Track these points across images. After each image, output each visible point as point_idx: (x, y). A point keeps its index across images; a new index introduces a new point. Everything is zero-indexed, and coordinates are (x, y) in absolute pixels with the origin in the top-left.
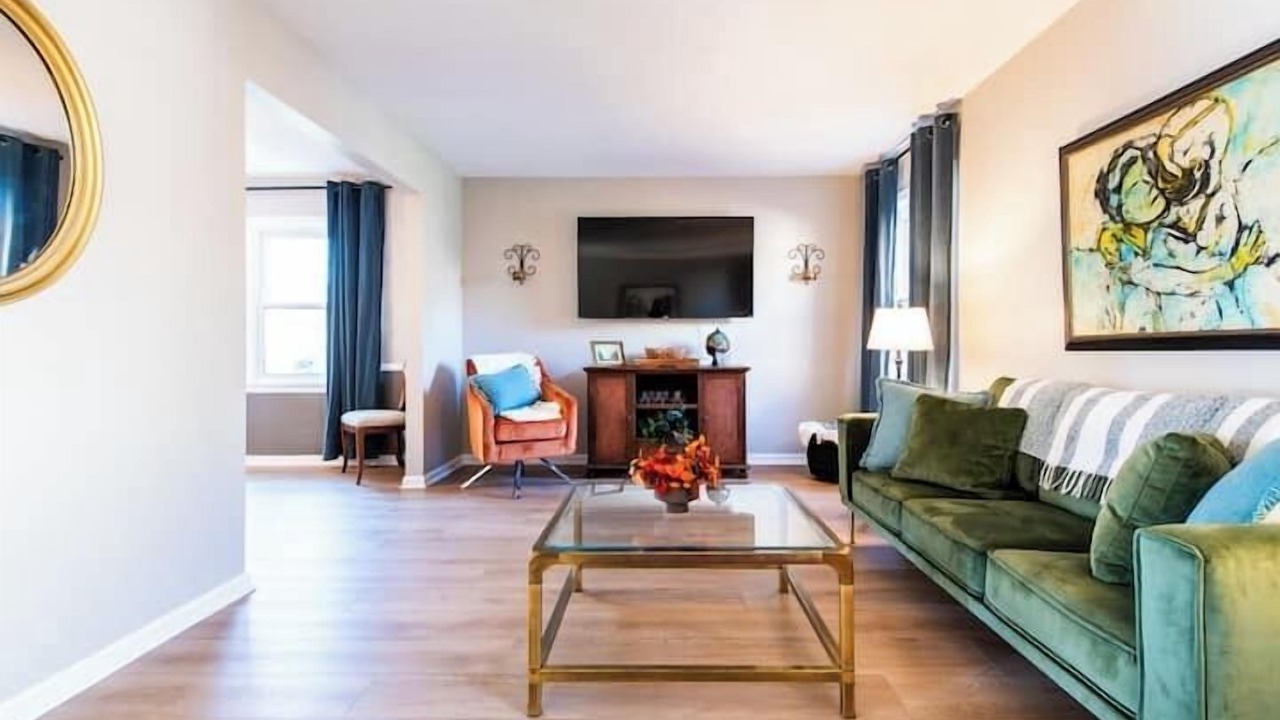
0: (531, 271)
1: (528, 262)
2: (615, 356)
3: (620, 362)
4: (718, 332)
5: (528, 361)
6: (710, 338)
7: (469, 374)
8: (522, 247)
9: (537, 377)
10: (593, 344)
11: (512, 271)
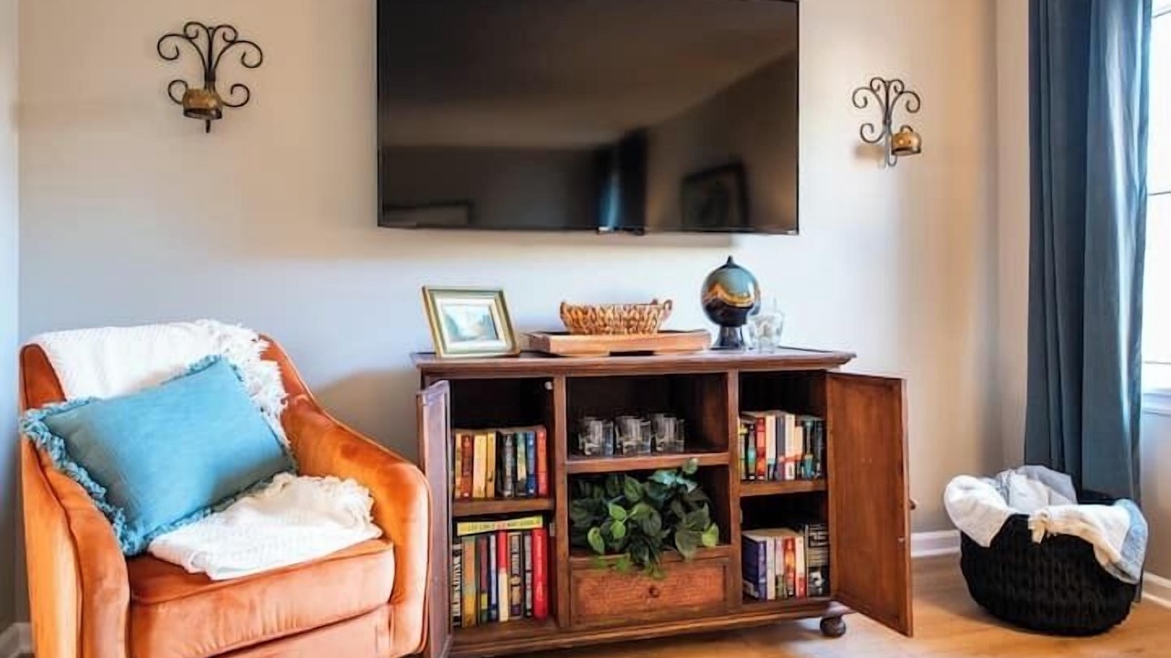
0: (240, 95)
1: (229, 71)
2: (490, 328)
3: (502, 344)
4: (730, 264)
5: (241, 346)
6: (714, 280)
7: (31, 397)
8: (211, 32)
9: (273, 395)
10: (429, 294)
11: (179, 92)
